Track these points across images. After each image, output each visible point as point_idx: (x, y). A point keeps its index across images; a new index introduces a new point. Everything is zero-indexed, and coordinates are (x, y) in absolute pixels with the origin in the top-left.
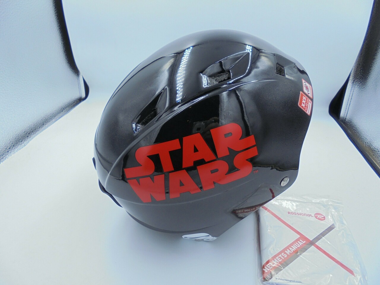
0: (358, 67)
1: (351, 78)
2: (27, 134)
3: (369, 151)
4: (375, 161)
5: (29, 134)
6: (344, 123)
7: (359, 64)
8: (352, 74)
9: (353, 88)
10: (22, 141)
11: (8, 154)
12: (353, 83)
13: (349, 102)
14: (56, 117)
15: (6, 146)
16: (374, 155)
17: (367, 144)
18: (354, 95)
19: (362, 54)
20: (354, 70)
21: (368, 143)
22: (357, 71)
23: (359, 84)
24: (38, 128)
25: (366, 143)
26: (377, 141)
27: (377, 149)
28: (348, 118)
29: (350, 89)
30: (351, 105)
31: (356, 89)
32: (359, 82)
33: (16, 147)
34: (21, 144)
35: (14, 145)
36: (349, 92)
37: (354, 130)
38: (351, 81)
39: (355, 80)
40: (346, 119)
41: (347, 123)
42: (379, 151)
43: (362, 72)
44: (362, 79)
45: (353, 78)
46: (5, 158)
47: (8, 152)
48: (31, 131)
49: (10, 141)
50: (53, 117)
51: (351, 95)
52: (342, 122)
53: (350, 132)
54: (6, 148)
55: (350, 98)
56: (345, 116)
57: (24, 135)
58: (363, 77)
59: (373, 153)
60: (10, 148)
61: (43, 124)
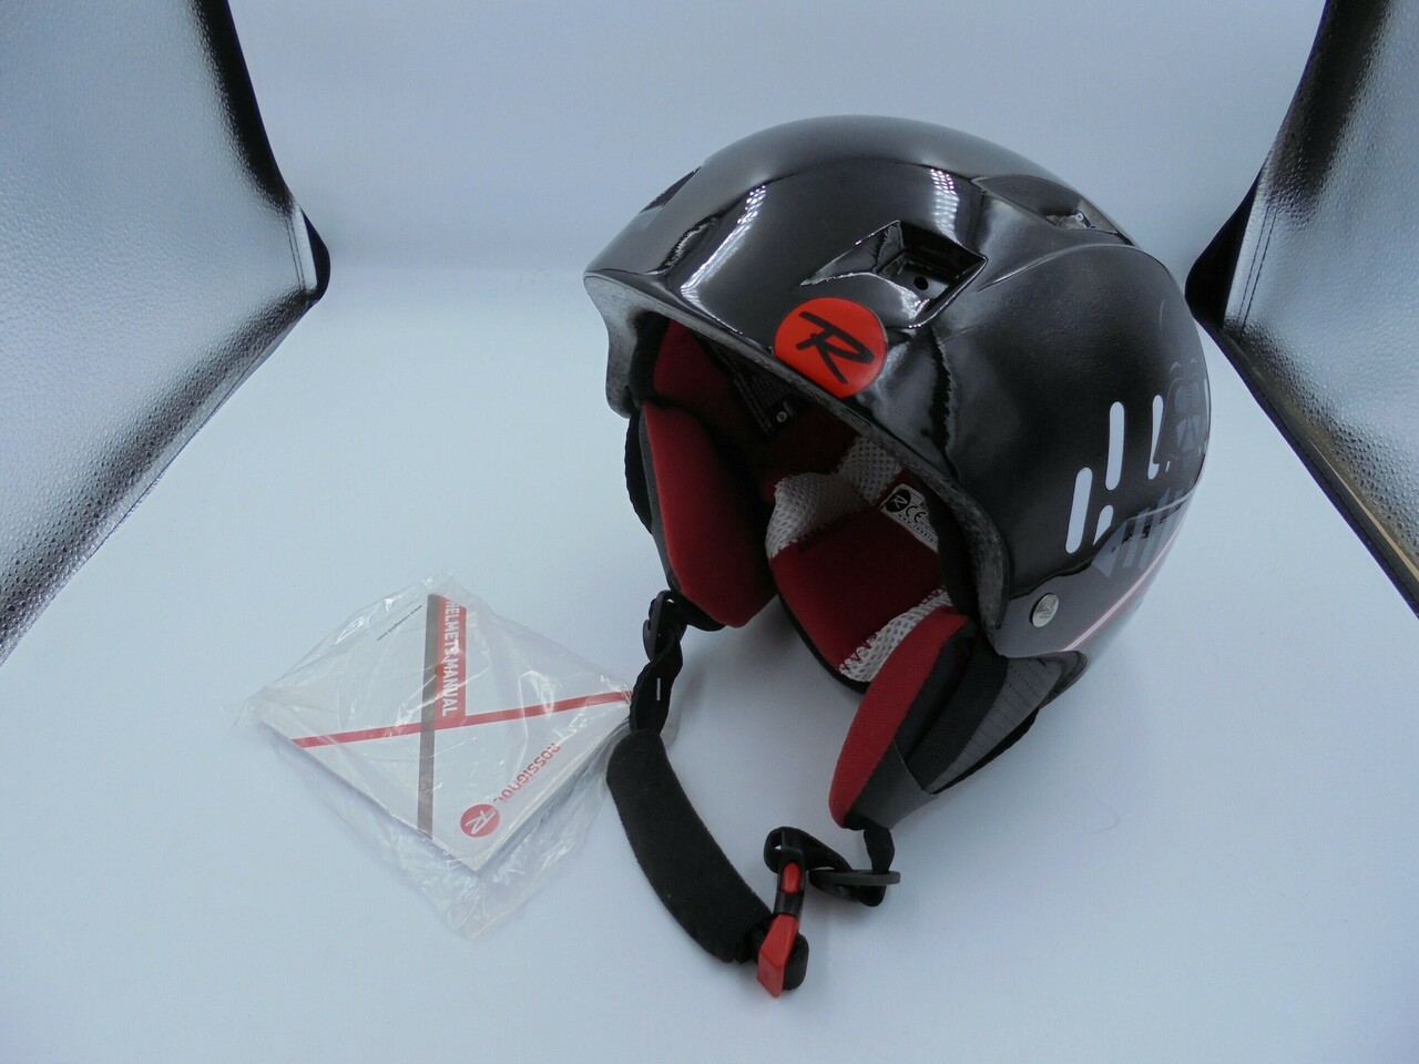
0: (1287, 147)
1: (1262, 186)
2: (147, 447)
3: (1323, 441)
4: (1343, 475)
5: (152, 443)
6: (1239, 341)
7: (1293, 135)
8: (1267, 171)
9: (1271, 220)
10: (133, 473)
11: (97, 524)
12: (1270, 201)
13: (1257, 266)
14: (230, 373)
15: (89, 497)
16: (1338, 453)
17: (1315, 415)
18: (1271, 244)
19: (1302, 99)
20: (1276, 156)
21: (1318, 412)
22: (1283, 158)
23: (1292, 205)
24: (178, 422)
25: (1311, 412)
26: (1351, 406)
27: (1350, 434)
28: (1252, 323)
29: (1260, 222)
30: (1262, 278)
31: (1282, 220)
32: (1290, 198)
33: (119, 496)
34: (132, 484)
35: (110, 492)
36: (1257, 234)
37: (1273, 365)
38: (1265, 195)
39: (1277, 191)
40: (1244, 326)
41: (1249, 340)
42: (1353, 441)
43: (1302, 164)
44: (1300, 190)
45: (1271, 182)
46: (90, 539)
47: (96, 516)
48: (157, 435)
49: (97, 477)
50: (220, 375)
51: (1263, 244)
52: (1232, 337)
53: (1258, 374)
54: (89, 505)
55: (1260, 254)
56: (1243, 316)
57: (137, 450)
58: (1306, 182)
59: (1337, 447)
60: (99, 503)
61: (192, 404)
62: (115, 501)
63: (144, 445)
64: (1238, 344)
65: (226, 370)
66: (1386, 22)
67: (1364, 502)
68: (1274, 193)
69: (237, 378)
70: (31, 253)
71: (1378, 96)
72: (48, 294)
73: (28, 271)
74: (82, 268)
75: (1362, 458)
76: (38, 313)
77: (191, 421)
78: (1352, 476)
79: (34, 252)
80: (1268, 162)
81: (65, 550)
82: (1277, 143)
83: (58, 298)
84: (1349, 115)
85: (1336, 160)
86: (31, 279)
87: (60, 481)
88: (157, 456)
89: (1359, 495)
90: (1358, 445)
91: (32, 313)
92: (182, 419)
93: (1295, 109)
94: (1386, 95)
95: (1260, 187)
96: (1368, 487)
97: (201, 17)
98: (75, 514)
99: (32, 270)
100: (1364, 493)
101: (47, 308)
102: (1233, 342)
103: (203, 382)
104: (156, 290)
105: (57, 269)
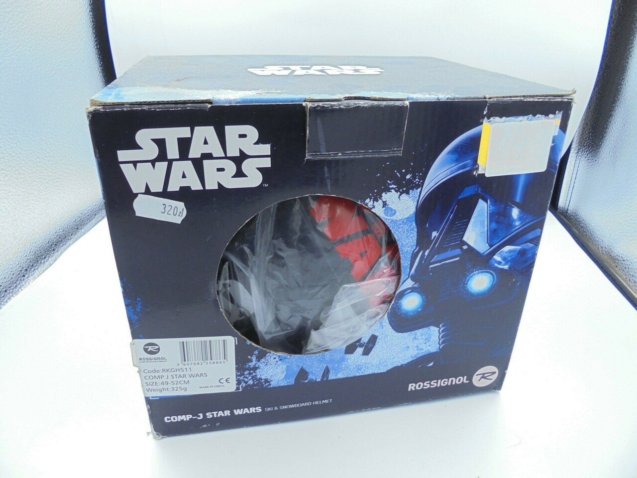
0: (584, 129)
1: (574, 146)
2: (53, 246)
3: (609, 261)
4: (620, 276)
5: (56, 245)
6: (565, 217)
7: (587, 124)
8: (575, 140)
9: (578, 161)
10: (45, 258)
11: (24, 280)
12: (578, 153)
13: (573, 182)
14: (97, 216)
15: (22, 267)
16: (617, 266)
17: (604, 249)
18: (579, 173)
19: (590, 108)
20: (579, 133)
21: (606, 248)
22: (583, 134)
23: (588, 155)
24: (69, 236)
25: (602, 247)
26: (621, 244)
27: (622, 257)
28: (571, 209)
29: (573, 162)
30: (575, 188)
31: (583, 161)
32: (587, 151)
33: (36, 267)
34: (44, 263)
35: (32, 265)
36: (572, 168)
37: (582, 227)
38: (575, 150)
39: (580, 149)
40: (568, 210)
41: (570, 216)
42: (624, 260)
43: (592, 136)
44: (592, 147)
45: (577, 145)
46: (19, 286)
47: (24, 276)
48: (59, 241)
49: (26, 258)
50: (92, 217)
51: (575, 172)
52: (562, 215)
53: (575, 231)
54: (21, 271)
55: (574, 176)
56: (567, 206)
57: (48, 247)
58: (594, 144)
59: (616, 264)
60: (26, 270)
61: (77, 228)
62: (34, 270)
63: (52, 245)
64: (565, 218)
65: (95, 215)
66: (627, 71)
67: (631, 289)
68: (579, 149)
69: (100, 219)
70: (6, 151)
71: (626, 103)
72: (12, 170)
73: (3, 158)
74: (31, 161)
75: (629, 268)
76: (6, 178)
77: (76, 236)
78: (624, 277)
79: (7, 150)
80: (576, 135)
81: (6, 291)
82: (579, 127)
83: (17, 172)
84: (613, 113)
85: (608, 133)
86: (5, 162)
87: (8, 258)
88: (58, 251)
89: (629, 286)
90: (626, 262)
91: (3, 178)
92: (72, 235)
93: (587, 112)
94: (630, 102)
95: (572, 147)
96: (633, 282)
97: (99, 58)
98: (13, 274)
99: (6, 158)
100: (631, 284)
101: (11, 176)
102: (563, 217)
103: (84, 219)
104: (65, 174)
105: (18, 159)
